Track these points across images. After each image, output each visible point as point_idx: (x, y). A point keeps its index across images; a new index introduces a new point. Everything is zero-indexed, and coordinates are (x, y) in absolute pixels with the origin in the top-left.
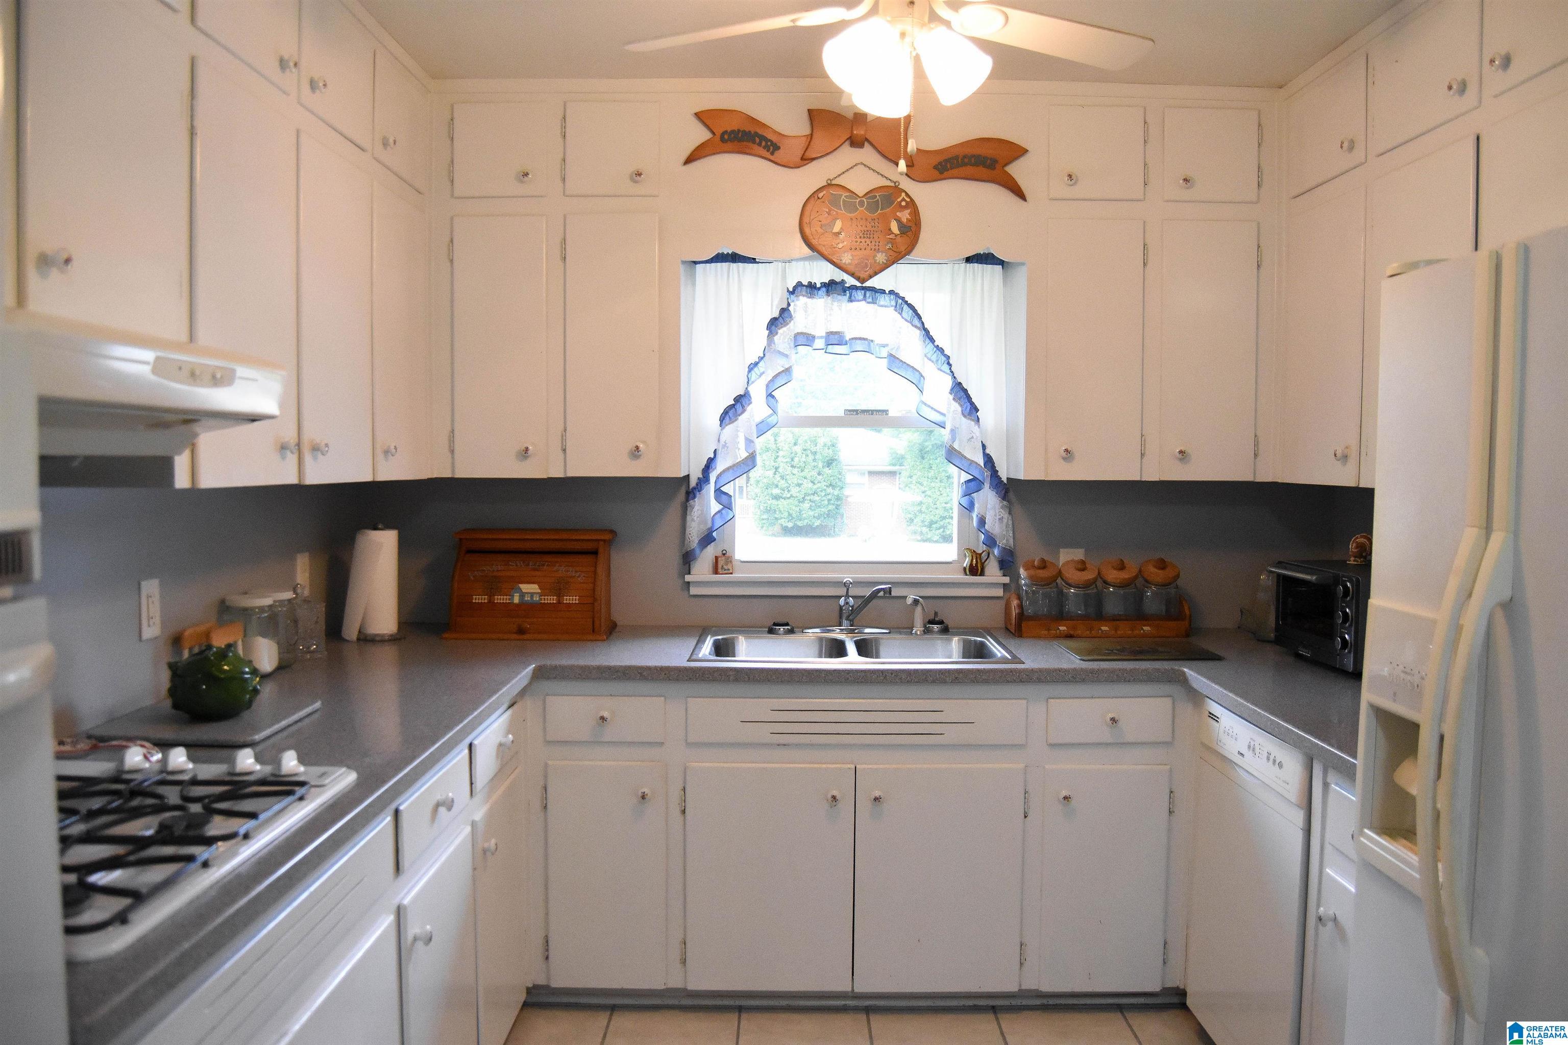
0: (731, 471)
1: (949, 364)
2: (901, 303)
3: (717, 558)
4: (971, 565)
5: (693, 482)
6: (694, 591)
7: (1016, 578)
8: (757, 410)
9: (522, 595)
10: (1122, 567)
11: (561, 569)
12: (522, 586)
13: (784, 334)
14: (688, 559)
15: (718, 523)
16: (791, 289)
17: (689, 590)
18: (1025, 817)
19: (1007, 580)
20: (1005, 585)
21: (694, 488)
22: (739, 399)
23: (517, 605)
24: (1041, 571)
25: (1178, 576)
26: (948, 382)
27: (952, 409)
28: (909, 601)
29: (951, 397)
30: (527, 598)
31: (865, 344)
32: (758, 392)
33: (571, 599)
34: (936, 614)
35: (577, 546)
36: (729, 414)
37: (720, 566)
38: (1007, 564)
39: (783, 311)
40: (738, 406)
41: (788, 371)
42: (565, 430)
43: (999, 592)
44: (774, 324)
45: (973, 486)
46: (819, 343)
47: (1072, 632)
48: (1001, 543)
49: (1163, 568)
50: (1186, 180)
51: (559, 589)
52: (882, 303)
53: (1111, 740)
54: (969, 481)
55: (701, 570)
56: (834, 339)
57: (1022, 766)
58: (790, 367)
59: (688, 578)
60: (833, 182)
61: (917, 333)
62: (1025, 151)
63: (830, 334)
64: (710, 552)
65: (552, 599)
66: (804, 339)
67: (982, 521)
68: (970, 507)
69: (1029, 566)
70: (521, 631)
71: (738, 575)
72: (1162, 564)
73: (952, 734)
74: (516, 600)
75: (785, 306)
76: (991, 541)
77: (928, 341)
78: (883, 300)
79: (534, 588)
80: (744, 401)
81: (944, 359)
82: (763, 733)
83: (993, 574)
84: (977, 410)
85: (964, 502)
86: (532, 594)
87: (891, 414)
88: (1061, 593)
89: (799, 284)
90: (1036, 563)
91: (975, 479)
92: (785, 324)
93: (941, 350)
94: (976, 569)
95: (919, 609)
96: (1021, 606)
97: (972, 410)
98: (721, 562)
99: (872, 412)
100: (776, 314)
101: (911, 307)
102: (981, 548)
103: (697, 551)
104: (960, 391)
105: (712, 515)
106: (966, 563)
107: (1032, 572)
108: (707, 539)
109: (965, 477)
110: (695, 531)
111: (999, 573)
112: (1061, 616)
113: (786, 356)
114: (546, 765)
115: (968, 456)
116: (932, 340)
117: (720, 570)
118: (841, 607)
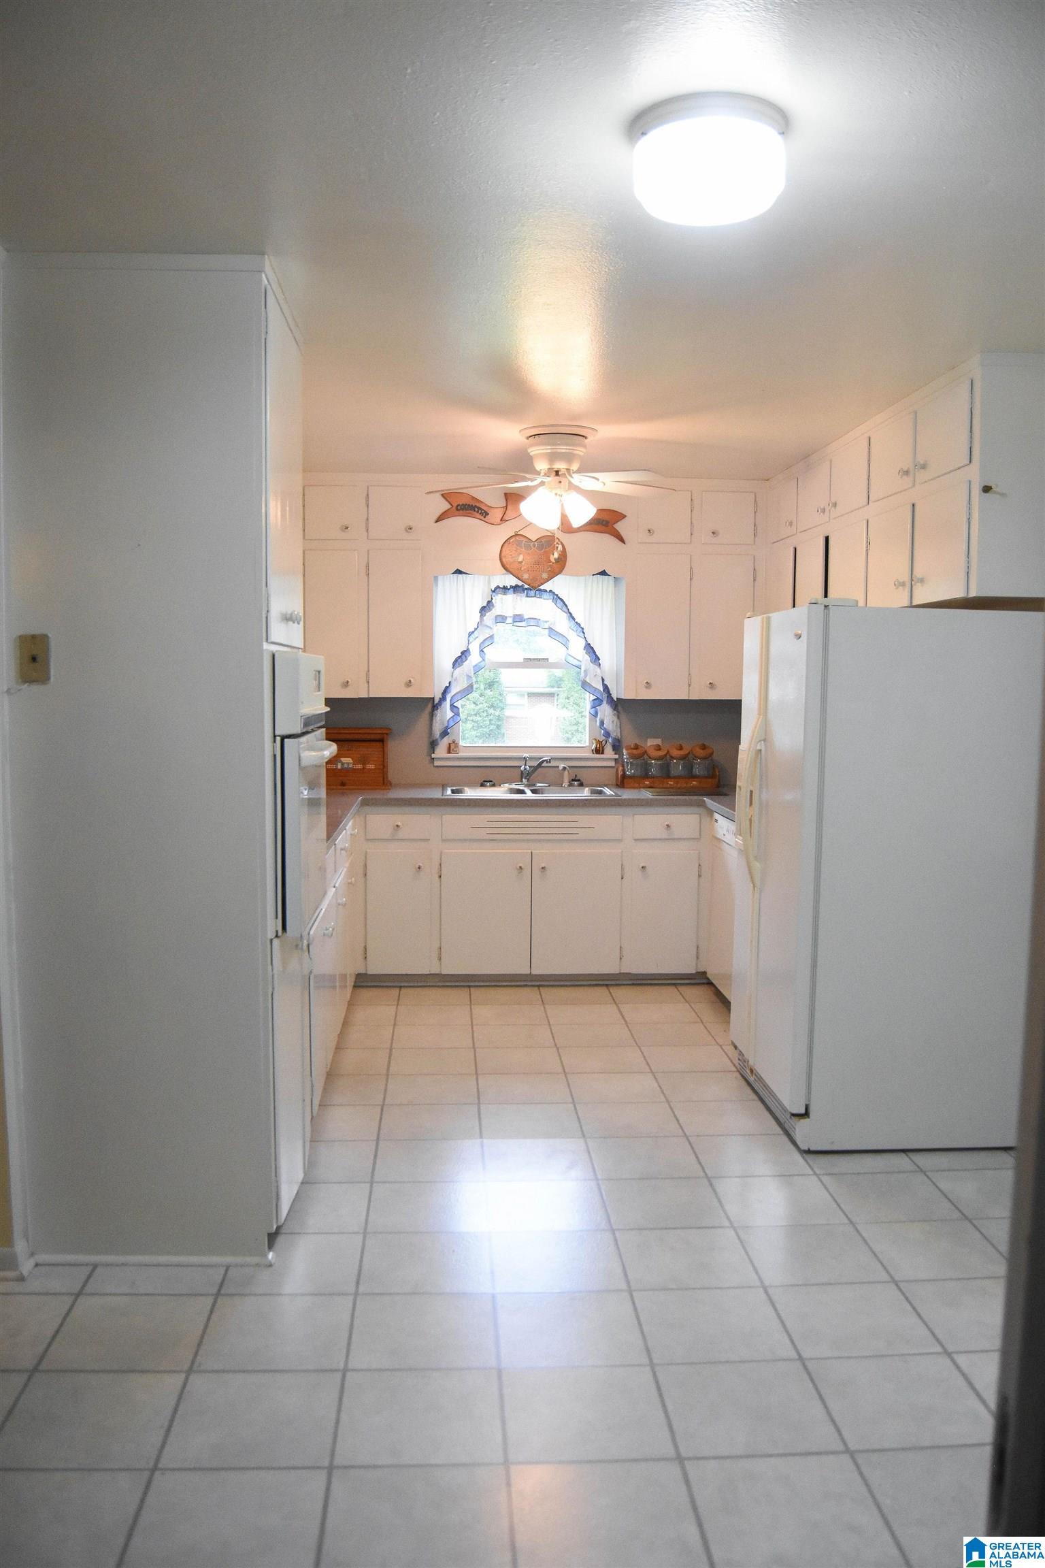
0: (460, 694)
1: (583, 632)
2: (557, 598)
3: (450, 744)
4: (596, 748)
5: (437, 701)
6: (437, 763)
7: (621, 755)
8: (474, 658)
9: (343, 764)
10: (681, 748)
11: (364, 749)
12: (342, 759)
13: (489, 616)
14: (433, 744)
15: (451, 724)
16: (493, 589)
17: (433, 763)
18: (622, 878)
19: (617, 756)
20: (616, 759)
21: (437, 704)
22: (463, 653)
23: (339, 770)
24: (635, 751)
25: (712, 753)
26: (583, 643)
27: (585, 658)
28: (561, 768)
29: (585, 651)
30: (346, 766)
31: (535, 622)
32: (474, 649)
33: (370, 766)
34: (576, 776)
35: (373, 737)
36: (458, 662)
37: (451, 749)
38: (617, 747)
39: (489, 602)
40: (463, 657)
41: (492, 637)
42: (369, 671)
43: (613, 764)
44: (483, 610)
45: (597, 702)
46: (509, 620)
47: (652, 785)
48: (613, 735)
49: (703, 749)
50: (713, 533)
51: (364, 760)
52: (545, 597)
53: (667, 837)
54: (595, 699)
55: (440, 751)
56: (518, 618)
57: (620, 851)
58: (493, 635)
59: (433, 756)
60: (519, 533)
61: (565, 615)
62: (624, 516)
63: (515, 616)
64: (446, 741)
65: (360, 766)
66: (501, 619)
67: (602, 723)
68: (596, 715)
69: (628, 748)
70: (343, 784)
71: (461, 754)
72: (704, 747)
73: (583, 834)
74: (339, 767)
75: (490, 600)
76: (607, 734)
77: (571, 619)
78: (545, 595)
79: (349, 760)
80: (467, 654)
81: (581, 629)
82: (482, 834)
83: (609, 752)
84: (599, 660)
85: (593, 711)
86: (348, 764)
87: (550, 661)
88: (646, 763)
89: (498, 587)
90: (632, 747)
91: (598, 698)
92: (490, 610)
93: (579, 625)
94: (599, 750)
95: (566, 772)
96: (624, 770)
97: (596, 659)
98: (452, 747)
99: (539, 660)
100: (485, 604)
101: (562, 600)
102: (602, 738)
103: (439, 739)
104: (589, 649)
105: (448, 718)
106: (593, 747)
107: (630, 751)
108: (445, 733)
109: (593, 697)
110: (437, 729)
111: (613, 753)
112: (646, 776)
113: (491, 628)
114: (366, 852)
115: (594, 686)
116: (574, 619)
117: (451, 751)
118: (522, 772)
